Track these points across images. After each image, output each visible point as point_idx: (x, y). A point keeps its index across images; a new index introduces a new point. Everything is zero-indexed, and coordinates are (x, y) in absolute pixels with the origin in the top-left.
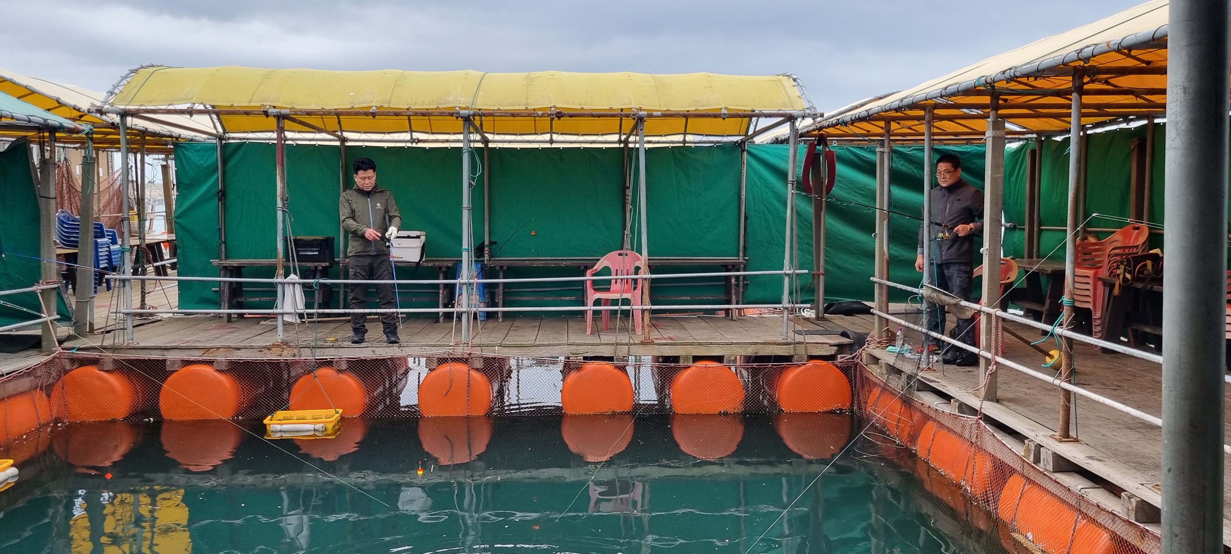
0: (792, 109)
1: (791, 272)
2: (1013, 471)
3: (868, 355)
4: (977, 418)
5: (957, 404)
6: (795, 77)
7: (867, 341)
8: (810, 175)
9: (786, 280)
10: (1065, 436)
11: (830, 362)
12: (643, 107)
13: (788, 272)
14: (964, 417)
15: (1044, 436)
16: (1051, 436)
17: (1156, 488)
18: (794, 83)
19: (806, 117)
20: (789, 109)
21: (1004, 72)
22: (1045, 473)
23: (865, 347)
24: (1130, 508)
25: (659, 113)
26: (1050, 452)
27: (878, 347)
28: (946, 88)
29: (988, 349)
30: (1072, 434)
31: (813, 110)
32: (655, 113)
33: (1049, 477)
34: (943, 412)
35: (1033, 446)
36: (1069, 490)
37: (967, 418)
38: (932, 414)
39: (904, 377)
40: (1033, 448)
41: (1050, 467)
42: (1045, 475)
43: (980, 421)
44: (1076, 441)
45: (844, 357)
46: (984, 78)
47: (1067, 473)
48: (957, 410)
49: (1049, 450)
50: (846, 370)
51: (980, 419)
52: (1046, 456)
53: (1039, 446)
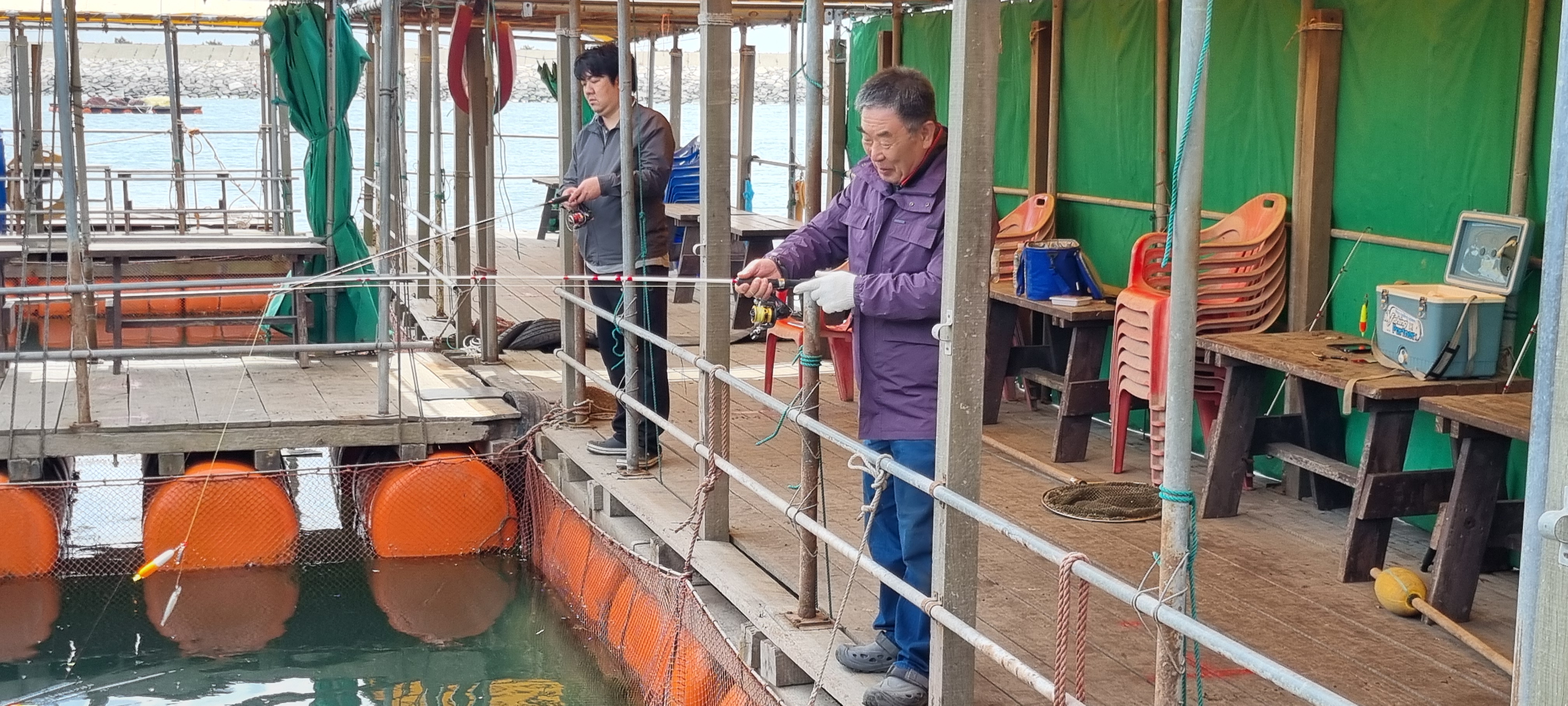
2: (729, 681)
4: (684, 576)
5: (658, 546)
10: (809, 613)
11: (473, 455)
14: (665, 572)
15: (776, 614)
16: (785, 614)
22: (768, 689)
23: (540, 424)
26: (772, 650)
27: (565, 428)
30: (821, 609)
33: (773, 697)
34: (640, 560)
35: (753, 636)
37: (671, 574)
38: (627, 563)
39: (591, 485)
40: (751, 638)
41: (773, 679)
42: (766, 691)
43: (688, 582)
44: (824, 622)
45: (501, 446)
47: (791, 687)
48: (658, 560)
49: (773, 645)
50: (505, 470)
51: (687, 577)
52: (767, 655)
53: (759, 637)
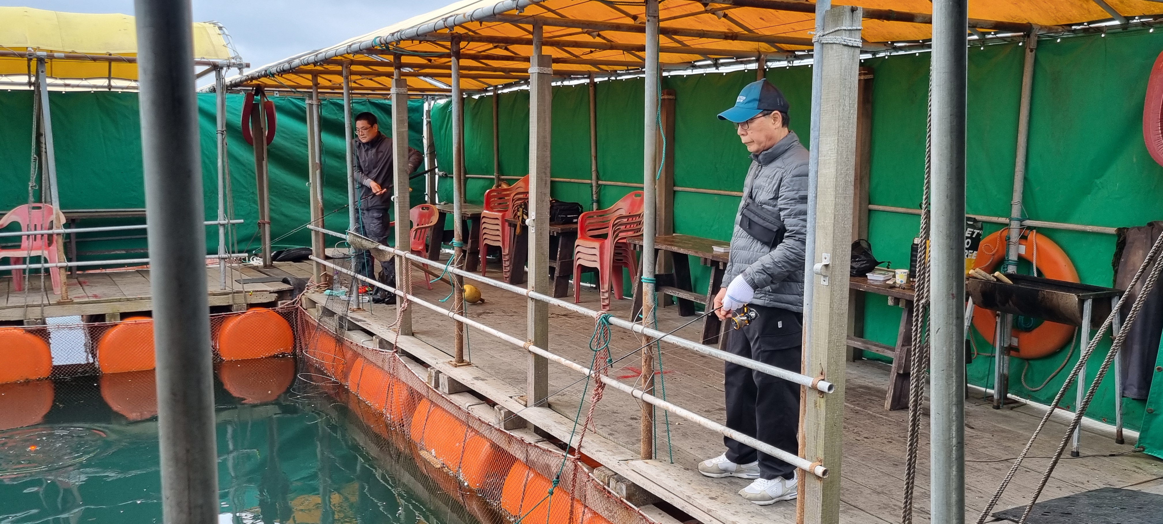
0: (216, 58)
1: (226, 222)
2: (421, 397)
3: (307, 299)
4: (393, 351)
5: (378, 340)
6: (221, 25)
7: (307, 286)
8: (250, 124)
9: (221, 231)
10: (461, 361)
11: (270, 308)
12: (42, 47)
13: (222, 222)
14: (383, 352)
15: (443, 363)
16: (449, 363)
17: (521, 399)
18: (220, 32)
19: (231, 67)
20: (213, 57)
21: (393, 34)
22: (443, 395)
23: (304, 292)
24: (501, 419)
25: (63, 55)
26: (446, 377)
27: (317, 291)
28: (350, 46)
29: (401, 289)
30: (466, 358)
31: (238, 60)
32: (56, 54)
33: (446, 399)
34: (368, 348)
35: (434, 373)
36: (460, 408)
37: (386, 352)
38: (360, 351)
39: (336, 317)
40: (434, 375)
41: (446, 390)
42: (443, 397)
43: (396, 354)
44: (469, 364)
45: (284, 303)
46: (379, 38)
47: (461, 394)
48: (378, 346)
49: (445, 375)
50: (288, 315)
51: (395, 352)
52: (443, 380)
53: (438, 372)
